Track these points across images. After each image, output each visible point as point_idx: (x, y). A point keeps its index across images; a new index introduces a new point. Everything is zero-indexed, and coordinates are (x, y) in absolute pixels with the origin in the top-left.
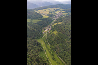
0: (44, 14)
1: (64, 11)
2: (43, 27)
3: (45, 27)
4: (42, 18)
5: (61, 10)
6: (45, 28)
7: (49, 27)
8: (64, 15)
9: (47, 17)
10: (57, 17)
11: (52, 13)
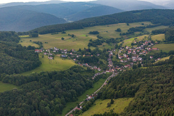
1: (160, 37)
5: (150, 30)
8: (162, 54)
10: (120, 65)
11: (104, 44)
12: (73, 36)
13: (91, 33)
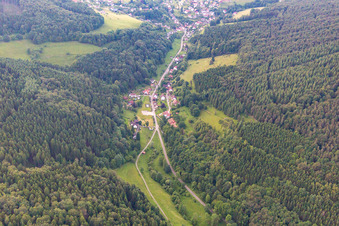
6: (135, 96)
8: (237, 7)
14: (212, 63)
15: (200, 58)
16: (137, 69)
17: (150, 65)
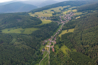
0: (44, 18)
2: (43, 40)
3: (45, 39)
4: (41, 25)
6: (46, 41)
7: (53, 39)
8: (77, 16)
9: (49, 21)
10: (65, 21)
11: (57, 14)
12: (46, 12)
13: (51, 11)
14: (67, 31)
15: (65, 30)
16: (47, 34)
17: (51, 32)
